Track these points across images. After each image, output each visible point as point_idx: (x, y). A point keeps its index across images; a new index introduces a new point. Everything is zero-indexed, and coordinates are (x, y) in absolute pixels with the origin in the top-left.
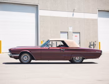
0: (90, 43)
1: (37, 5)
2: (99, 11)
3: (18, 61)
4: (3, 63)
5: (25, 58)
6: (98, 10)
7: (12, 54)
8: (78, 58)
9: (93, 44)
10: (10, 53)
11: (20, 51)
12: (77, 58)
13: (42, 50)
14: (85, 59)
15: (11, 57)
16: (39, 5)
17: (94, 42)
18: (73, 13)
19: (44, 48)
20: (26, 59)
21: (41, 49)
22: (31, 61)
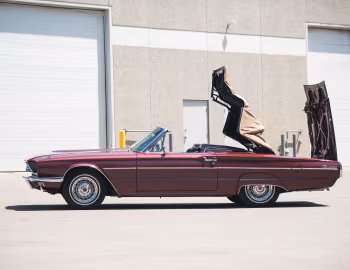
0: (282, 136)
1: (103, 10)
2: (311, 28)
3: (59, 199)
4: (8, 208)
5: (85, 190)
6: (307, 25)
7: (40, 176)
8: (260, 188)
9: (290, 141)
10: (30, 174)
11: (67, 166)
12: (256, 190)
13: (139, 163)
14: (285, 191)
15: (34, 185)
16: (110, 8)
17: (296, 134)
18: (223, 36)
19: (148, 154)
20: (86, 194)
21: (137, 159)
22: (102, 198)
